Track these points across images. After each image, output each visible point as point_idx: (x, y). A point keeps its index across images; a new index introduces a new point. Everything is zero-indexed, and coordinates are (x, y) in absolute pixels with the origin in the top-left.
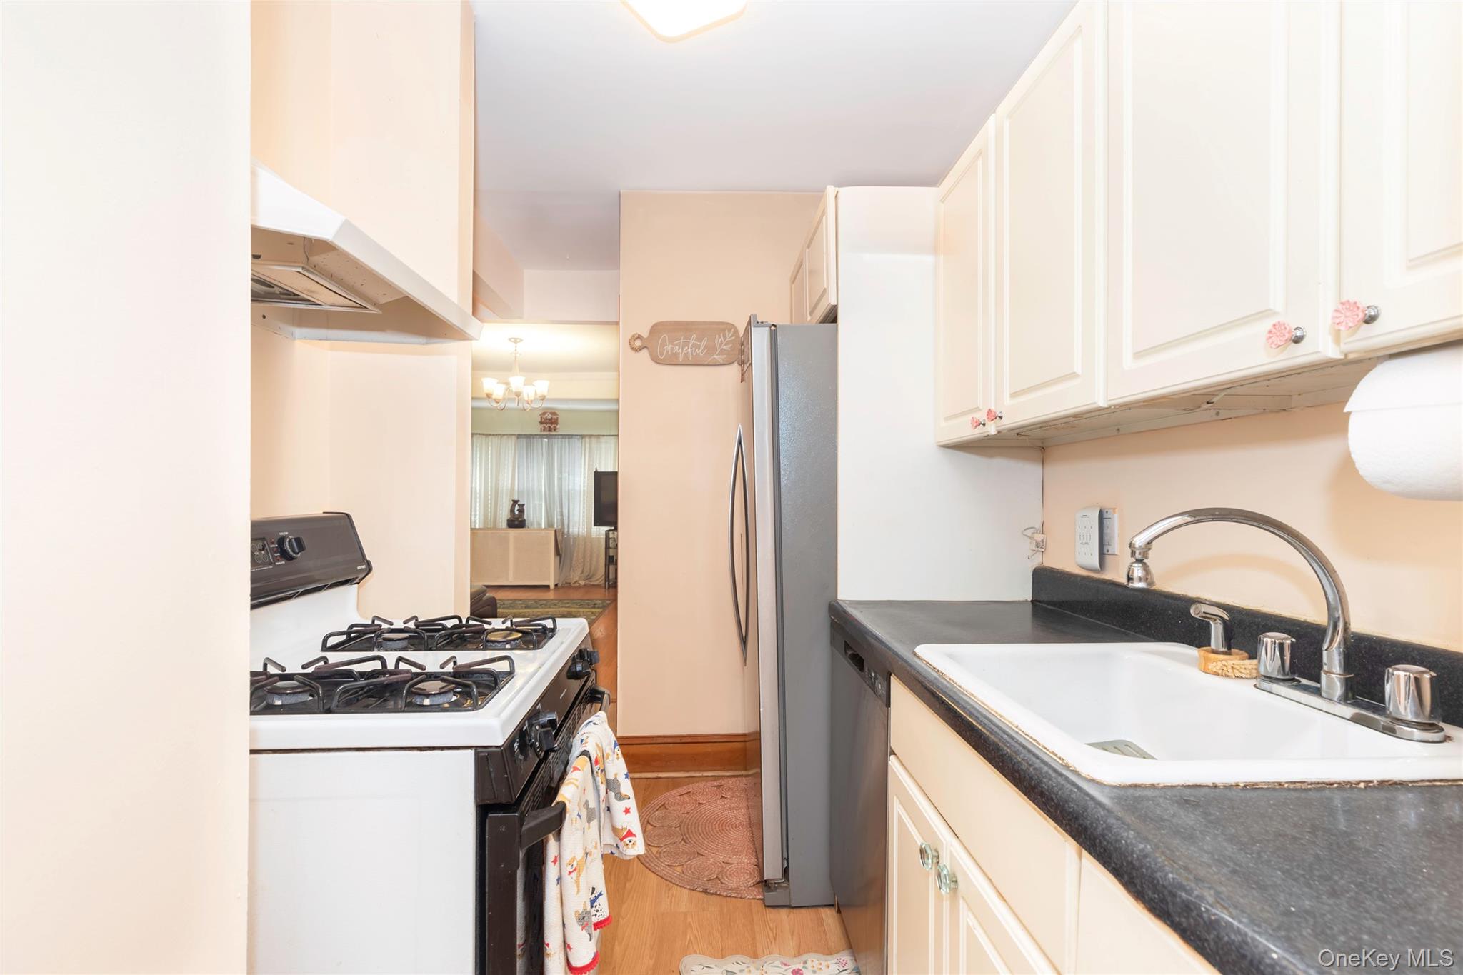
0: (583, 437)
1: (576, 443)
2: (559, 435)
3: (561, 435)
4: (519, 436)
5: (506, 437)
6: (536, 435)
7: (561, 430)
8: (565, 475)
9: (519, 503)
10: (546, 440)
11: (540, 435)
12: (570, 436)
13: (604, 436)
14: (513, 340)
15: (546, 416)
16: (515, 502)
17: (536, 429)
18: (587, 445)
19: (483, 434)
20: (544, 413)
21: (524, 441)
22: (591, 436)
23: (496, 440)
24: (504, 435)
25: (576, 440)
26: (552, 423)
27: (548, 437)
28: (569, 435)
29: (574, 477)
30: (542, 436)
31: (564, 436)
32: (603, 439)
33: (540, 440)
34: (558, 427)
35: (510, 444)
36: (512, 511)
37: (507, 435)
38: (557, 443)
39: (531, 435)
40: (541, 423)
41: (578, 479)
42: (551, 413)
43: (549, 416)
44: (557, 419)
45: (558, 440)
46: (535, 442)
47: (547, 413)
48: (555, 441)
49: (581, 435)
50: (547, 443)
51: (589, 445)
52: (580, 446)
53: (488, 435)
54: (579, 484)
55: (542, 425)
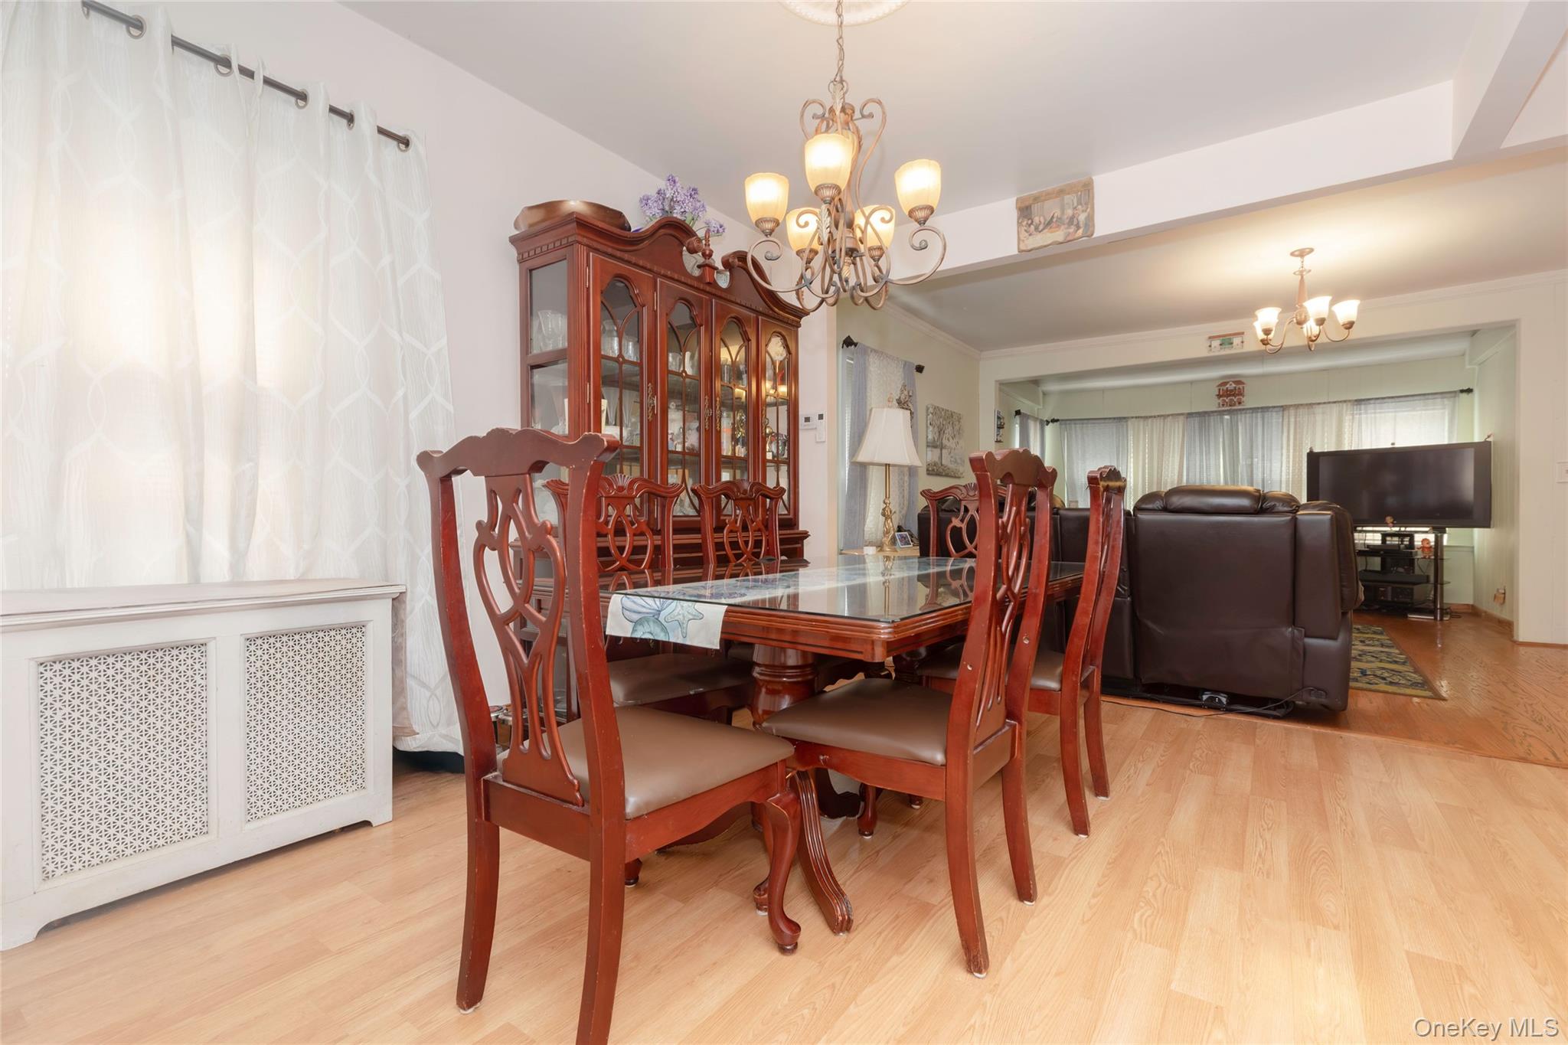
0: (1284, 408)
1: (1275, 418)
2: (1247, 409)
3: (1250, 409)
4: (1190, 415)
5: (1170, 417)
6: (1212, 412)
7: (1249, 402)
8: (1257, 461)
10: (1227, 417)
11: (1219, 411)
12: (1264, 410)
13: (1319, 404)
14: (1296, 253)
15: (1228, 386)
17: (1212, 404)
18: (1292, 420)
19: (1141, 417)
20: (1225, 384)
21: (1196, 420)
22: (1297, 406)
23: (1158, 423)
24: (1169, 415)
25: (1274, 414)
26: (1235, 395)
27: (1229, 412)
28: (1262, 408)
29: (1271, 463)
30: (1221, 413)
31: (1254, 410)
32: (1319, 409)
33: (1219, 417)
34: (1243, 399)
35: (1179, 425)
37: (1172, 415)
38: (1243, 423)
39: (1206, 413)
40: (1219, 396)
41: (1276, 466)
42: (1234, 382)
43: (1231, 386)
44: (1243, 388)
45: (1245, 417)
46: (1212, 420)
47: (1228, 382)
48: (1241, 419)
49: (1282, 406)
50: (1229, 422)
51: (1296, 418)
52: (1281, 420)
53: (1146, 418)
54: (1278, 471)
55: (1221, 399)
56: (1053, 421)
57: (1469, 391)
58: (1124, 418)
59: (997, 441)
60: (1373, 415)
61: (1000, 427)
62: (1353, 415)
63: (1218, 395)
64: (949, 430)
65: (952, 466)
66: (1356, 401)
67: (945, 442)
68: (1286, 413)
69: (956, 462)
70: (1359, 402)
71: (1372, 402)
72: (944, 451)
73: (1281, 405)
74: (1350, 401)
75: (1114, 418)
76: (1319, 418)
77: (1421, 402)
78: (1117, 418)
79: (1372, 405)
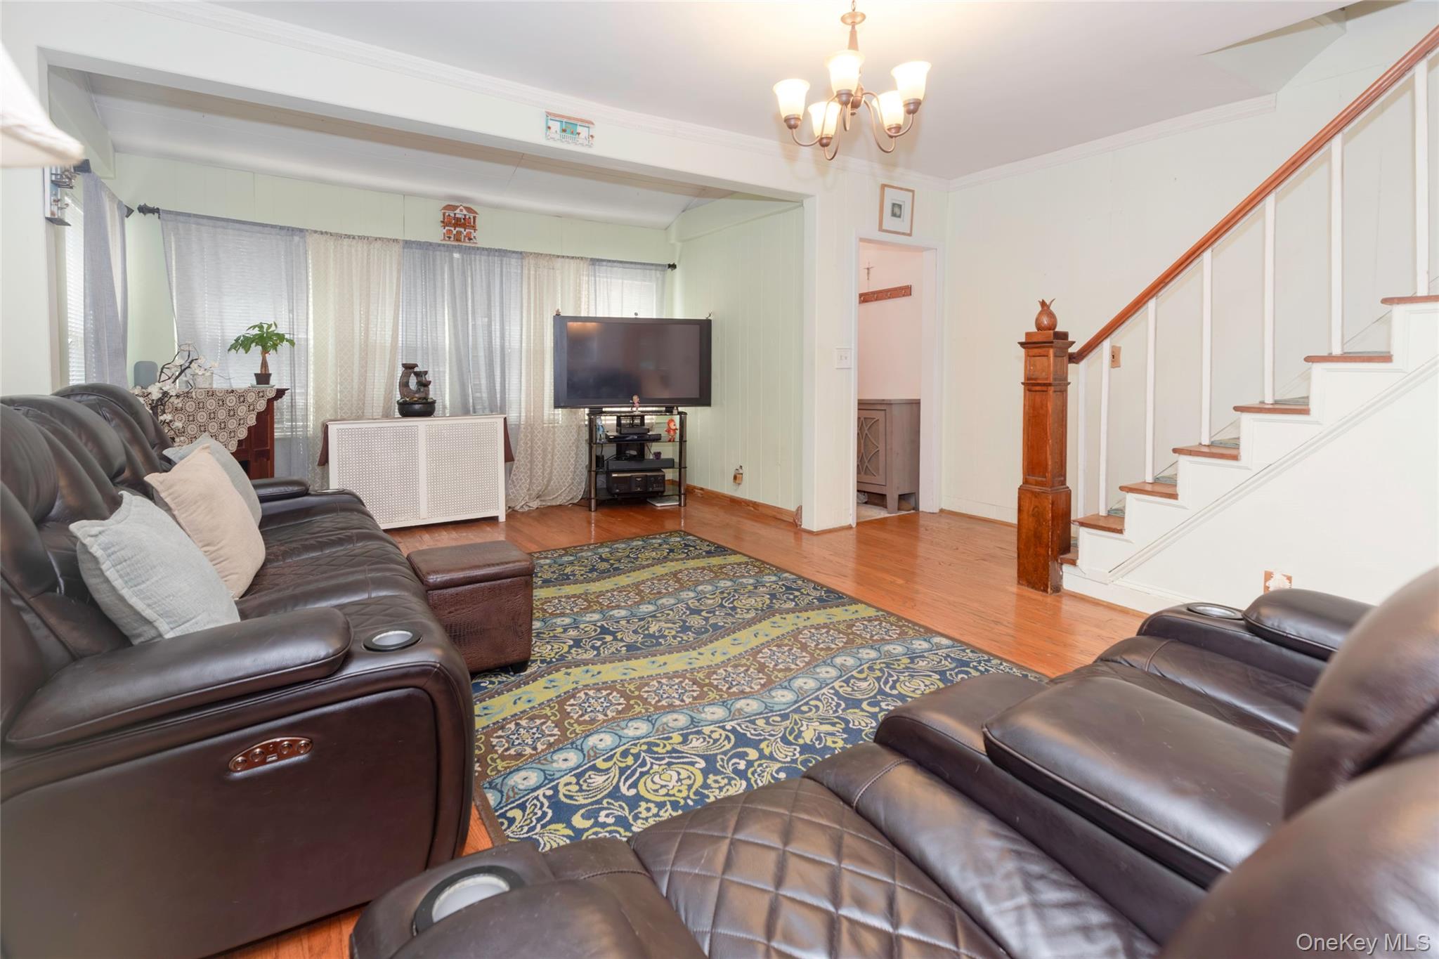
0: (523, 256)
1: (513, 267)
2: (481, 249)
3: (485, 250)
4: (408, 244)
5: (377, 242)
6: (437, 245)
7: (484, 236)
9: (416, 369)
10: (456, 255)
11: (445, 246)
12: (502, 253)
13: (560, 257)
15: (457, 212)
16: (409, 368)
17: (435, 233)
18: (532, 272)
19: (329, 234)
20: (453, 208)
21: (418, 253)
22: (535, 255)
23: (360, 247)
24: (373, 239)
25: (512, 261)
26: (464, 226)
27: (460, 249)
28: (499, 251)
29: (509, 326)
30: (448, 249)
31: (490, 251)
32: (557, 264)
33: (447, 254)
34: (473, 234)
35: (391, 257)
36: (404, 385)
37: (379, 239)
38: (477, 265)
39: (428, 244)
40: (444, 224)
41: (514, 332)
42: (466, 208)
43: (460, 213)
44: (474, 218)
45: (480, 261)
46: (438, 258)
47: (457, 207)
48: (475, 260)
49: (521, 253)
50: (460, 261)
51: (536, 271)
52: (519, 271)
53: (339, 236)
54: (518, 337)
55: (447, 228)
56: (144, 210)
57: (673, 266)
58: (301, 230)
60: (605, 280)
63: (443, 222)
66: (592, 260)
68: (525, 262)
71: (605, 263)
73: (519, 250)
74: (586, 259)
75: (282, 228)
77: (639, 271)
78: (288, 228)
79: (605, 268)
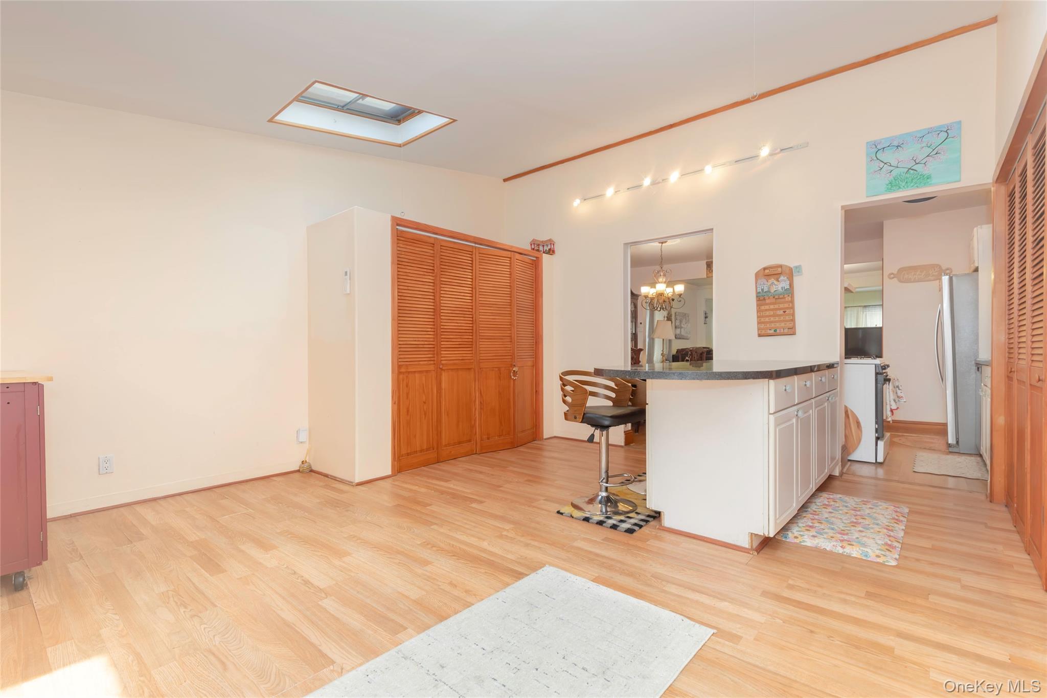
59: (705, 323)
61: (706, 317)
62: (863, 312)
64: (684, 321)
65: (685, 335)
67: (682, 325)
69: (687, 333)
70: (865, 307)
72: (682, 329)
76: (849, 313)
